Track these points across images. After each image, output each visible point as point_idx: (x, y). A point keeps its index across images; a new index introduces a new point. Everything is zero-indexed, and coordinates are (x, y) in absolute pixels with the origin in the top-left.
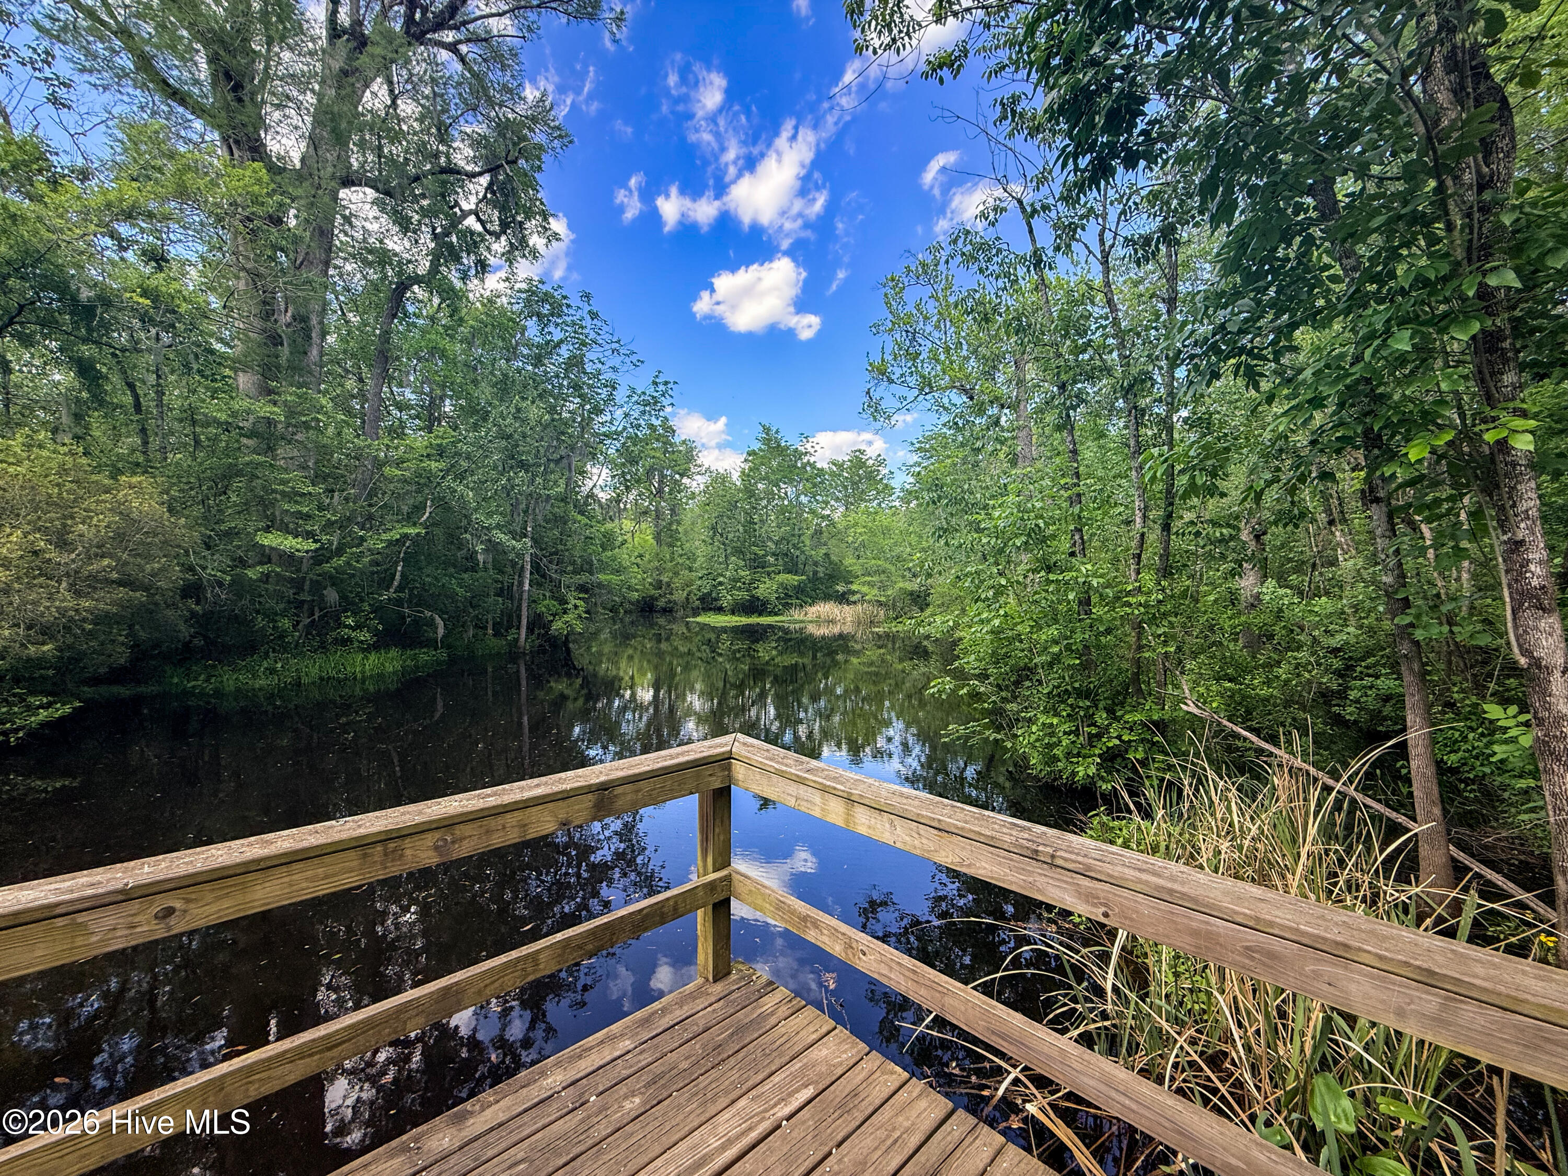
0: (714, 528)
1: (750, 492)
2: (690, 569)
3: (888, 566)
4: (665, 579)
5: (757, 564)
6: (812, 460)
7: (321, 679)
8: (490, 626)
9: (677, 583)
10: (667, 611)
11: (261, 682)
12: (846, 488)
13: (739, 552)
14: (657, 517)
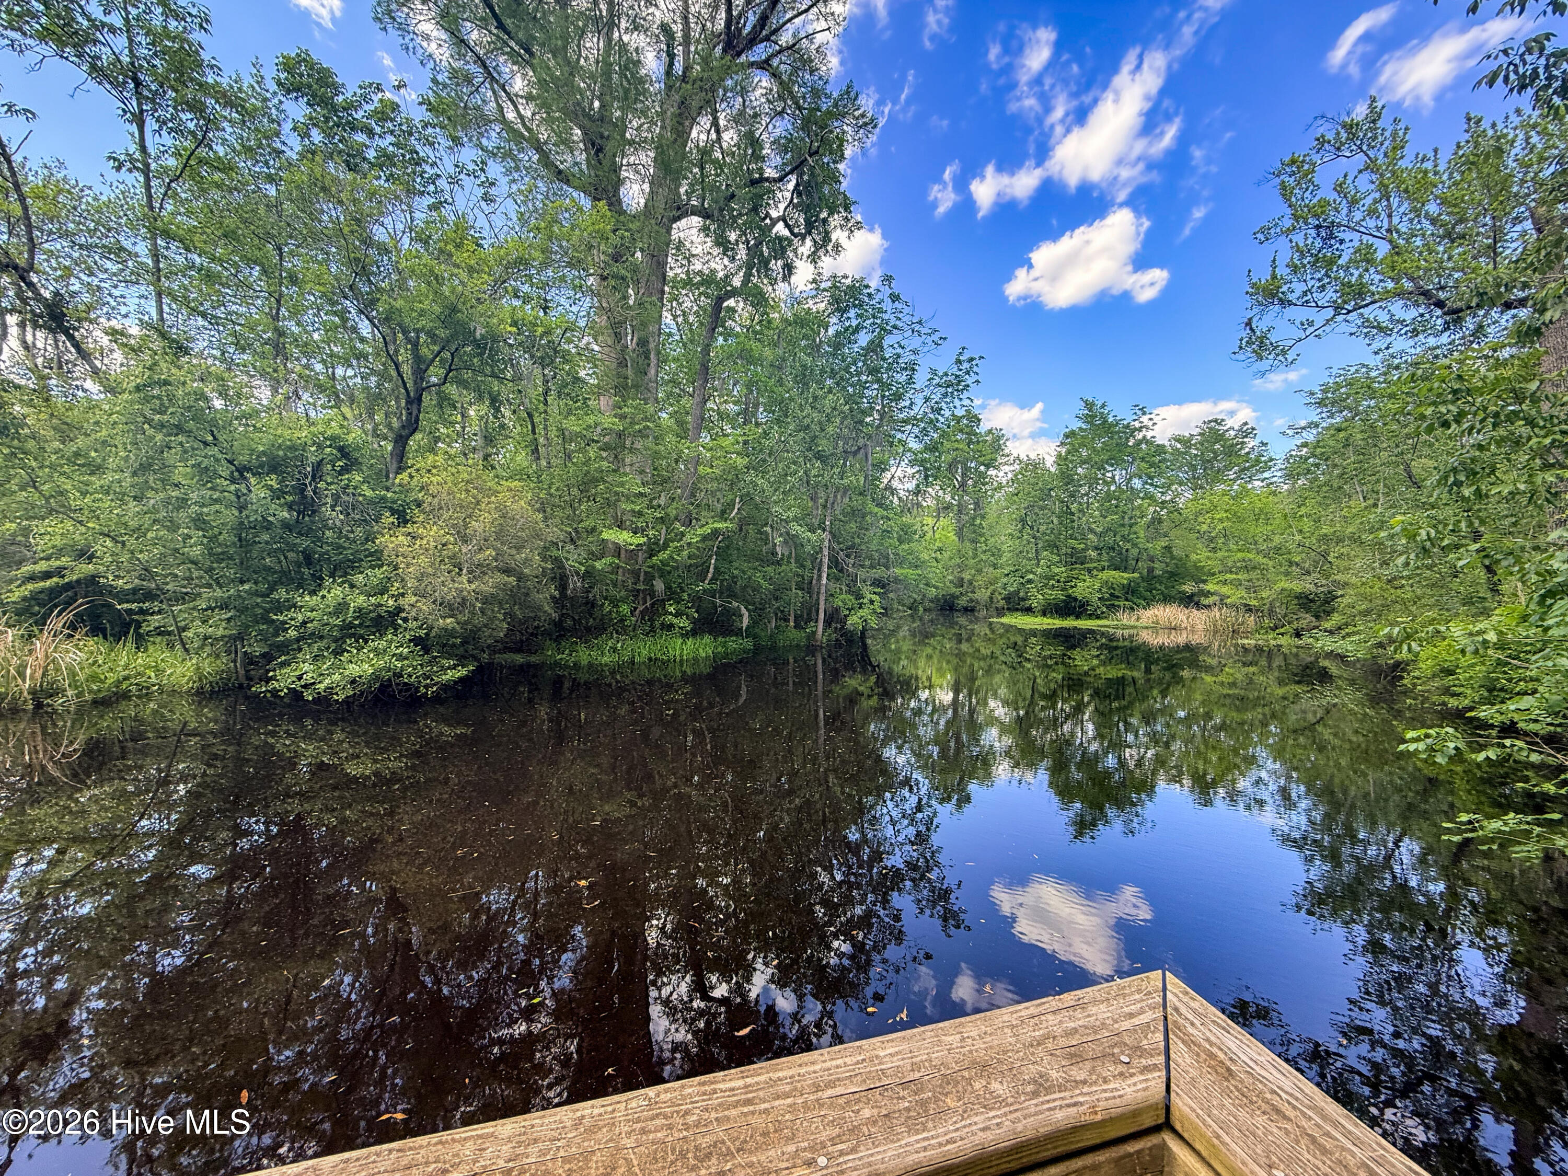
0: (1023, 521)
1: (1067, 477)
2: (995, 566)
3: (1260, 559)
4: (966, 576)
5: (1076, 559)
6: (1149, 434)
7: (650, 659)
8: (792, 618)
9: (980, 581)
10: (969, 610)
11: (605, 659)
12: (1194, 468)
13: (1053, 546)
14: (960, 511)
